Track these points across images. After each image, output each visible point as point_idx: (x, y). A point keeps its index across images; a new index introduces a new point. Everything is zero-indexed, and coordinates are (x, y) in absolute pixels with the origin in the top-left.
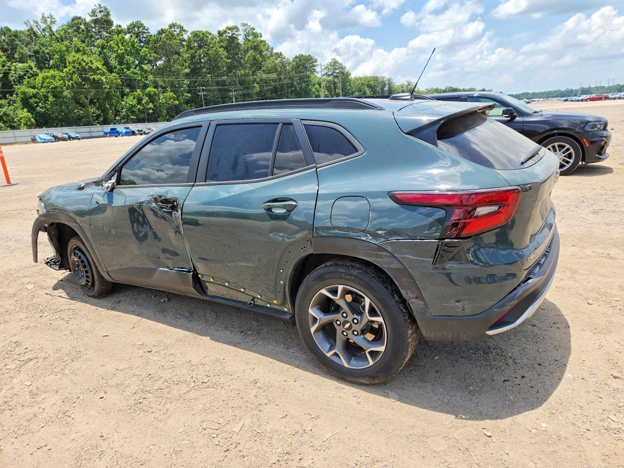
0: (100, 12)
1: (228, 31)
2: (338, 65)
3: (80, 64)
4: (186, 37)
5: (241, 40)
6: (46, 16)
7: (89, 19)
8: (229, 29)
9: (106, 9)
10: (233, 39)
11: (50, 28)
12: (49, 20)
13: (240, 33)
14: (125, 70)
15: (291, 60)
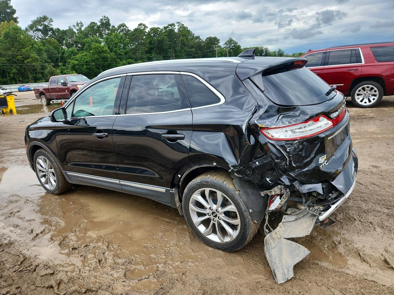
0: (105, 20)
1: (169, 26)
2: (232, 41)
3: (98, 49)
4: (147, 30)
5: (176, 31)
6: (78, 23)
7: (99, 24)
8: (170, 25)
9: (108, 18)
10: (172, 31)
11: (80, 29)
12: (80, 25)
13: (175, 27)
14: (118, 50)
15: (204, 40)
